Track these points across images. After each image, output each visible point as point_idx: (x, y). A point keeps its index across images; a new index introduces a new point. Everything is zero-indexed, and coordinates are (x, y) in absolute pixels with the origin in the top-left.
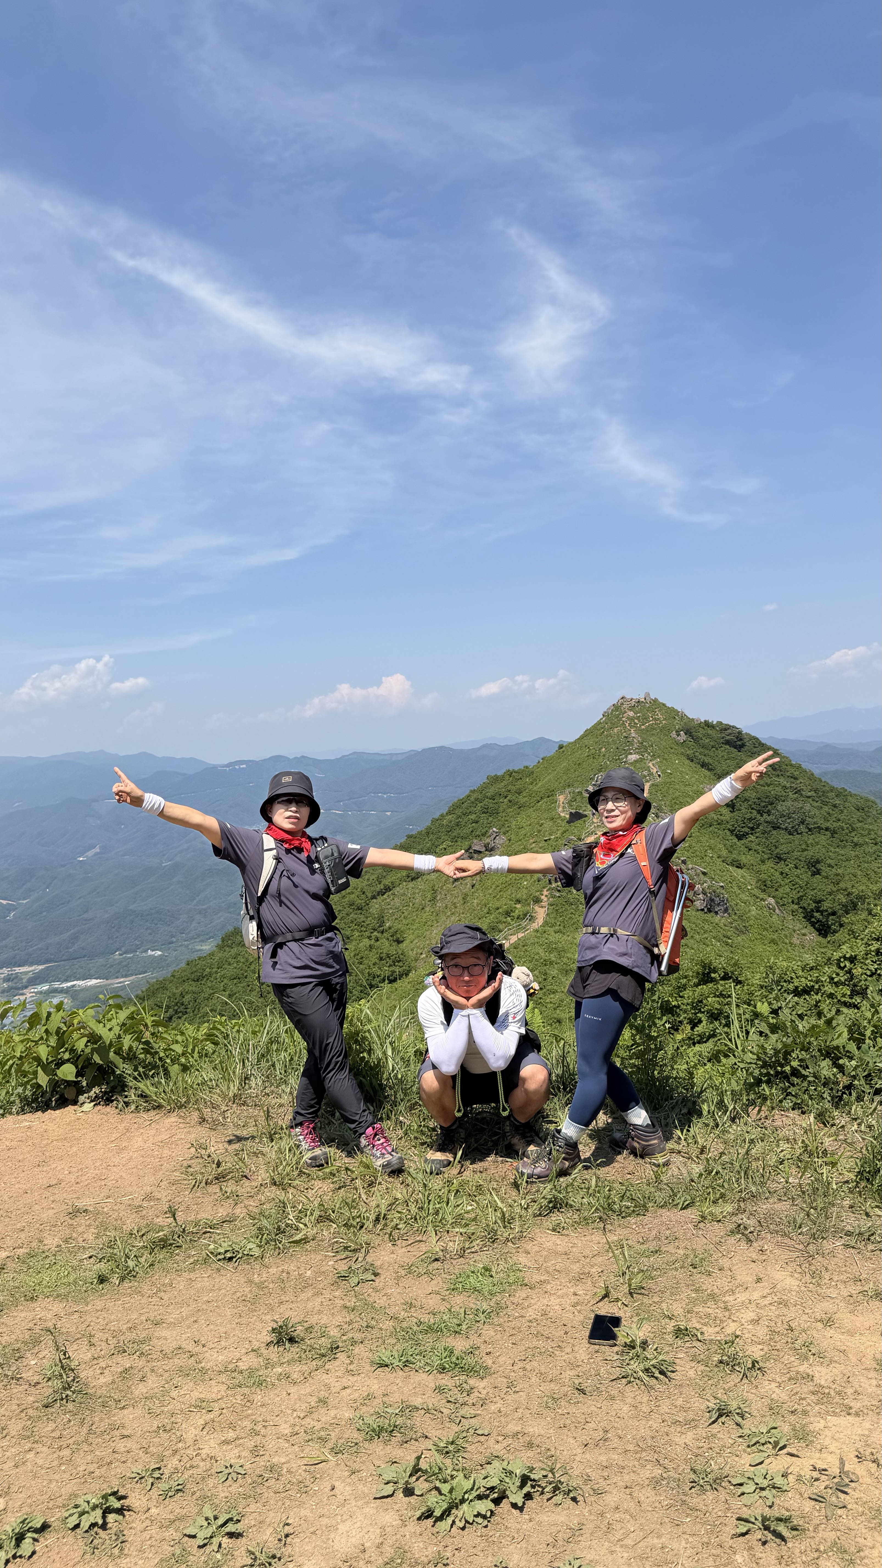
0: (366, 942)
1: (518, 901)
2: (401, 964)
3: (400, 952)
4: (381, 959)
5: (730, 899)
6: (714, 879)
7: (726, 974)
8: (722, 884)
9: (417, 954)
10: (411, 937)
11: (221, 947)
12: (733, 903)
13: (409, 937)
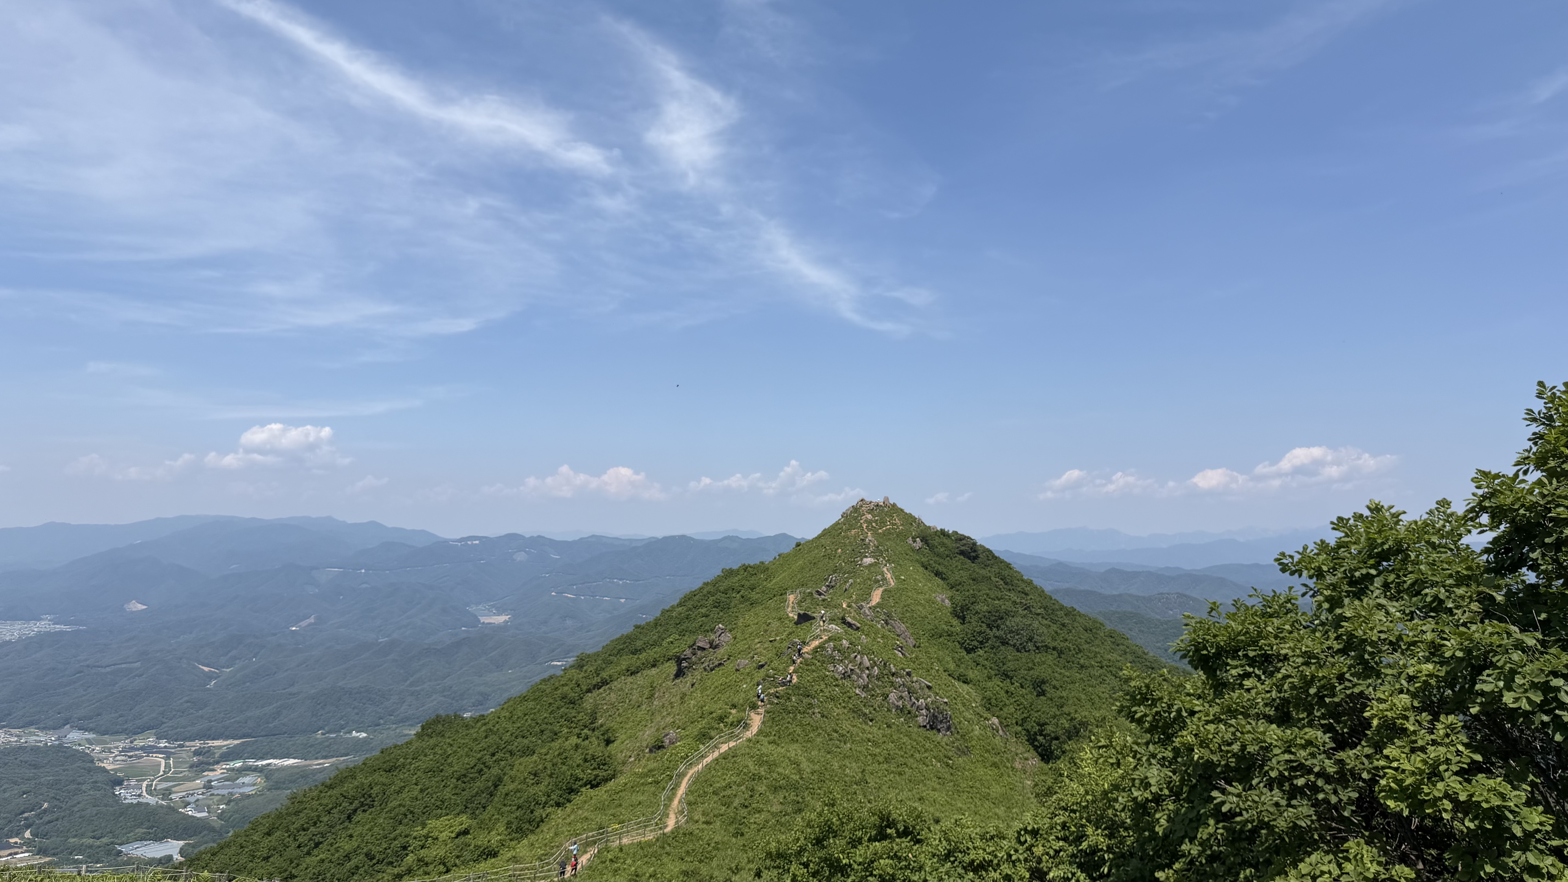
0: (574, 740)
1: (734, 706)
2: (606, 767)
3: (607, 754)
4: (586, 761)
5: (953, 717)
6: (937, 694)
7: (906, 828)
8: (946, 700)
9: (625, 757)
10: (624, 737)
11: (419, 736)
12: (956, 721)
13: (621, 736)
